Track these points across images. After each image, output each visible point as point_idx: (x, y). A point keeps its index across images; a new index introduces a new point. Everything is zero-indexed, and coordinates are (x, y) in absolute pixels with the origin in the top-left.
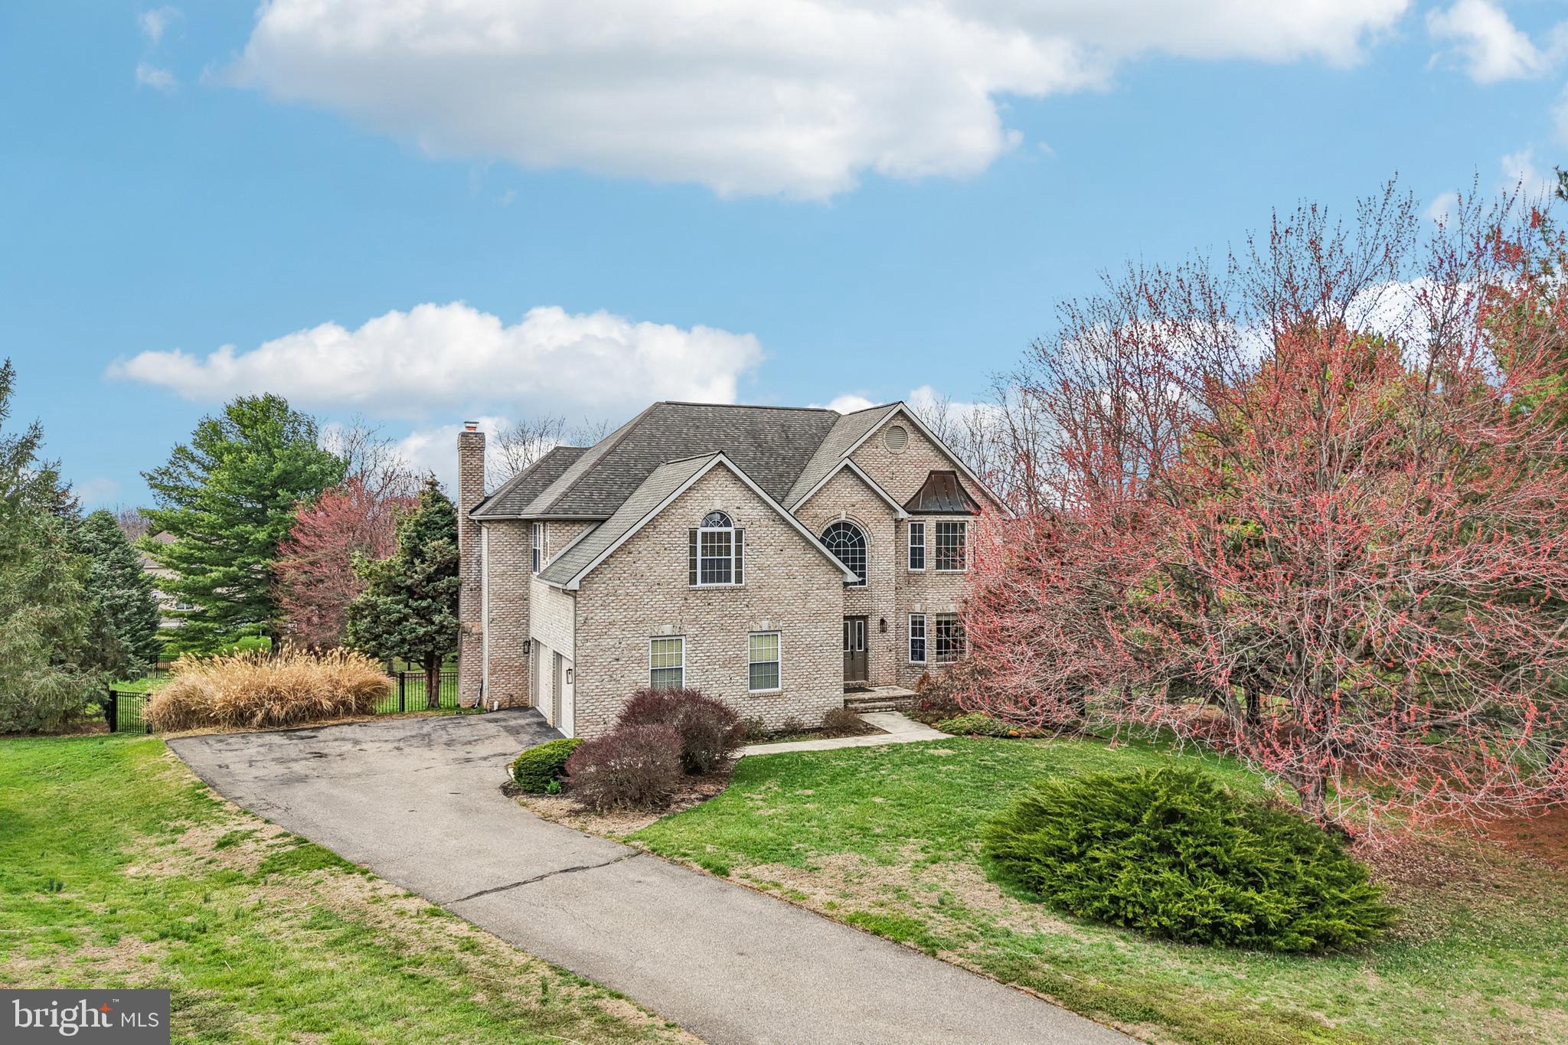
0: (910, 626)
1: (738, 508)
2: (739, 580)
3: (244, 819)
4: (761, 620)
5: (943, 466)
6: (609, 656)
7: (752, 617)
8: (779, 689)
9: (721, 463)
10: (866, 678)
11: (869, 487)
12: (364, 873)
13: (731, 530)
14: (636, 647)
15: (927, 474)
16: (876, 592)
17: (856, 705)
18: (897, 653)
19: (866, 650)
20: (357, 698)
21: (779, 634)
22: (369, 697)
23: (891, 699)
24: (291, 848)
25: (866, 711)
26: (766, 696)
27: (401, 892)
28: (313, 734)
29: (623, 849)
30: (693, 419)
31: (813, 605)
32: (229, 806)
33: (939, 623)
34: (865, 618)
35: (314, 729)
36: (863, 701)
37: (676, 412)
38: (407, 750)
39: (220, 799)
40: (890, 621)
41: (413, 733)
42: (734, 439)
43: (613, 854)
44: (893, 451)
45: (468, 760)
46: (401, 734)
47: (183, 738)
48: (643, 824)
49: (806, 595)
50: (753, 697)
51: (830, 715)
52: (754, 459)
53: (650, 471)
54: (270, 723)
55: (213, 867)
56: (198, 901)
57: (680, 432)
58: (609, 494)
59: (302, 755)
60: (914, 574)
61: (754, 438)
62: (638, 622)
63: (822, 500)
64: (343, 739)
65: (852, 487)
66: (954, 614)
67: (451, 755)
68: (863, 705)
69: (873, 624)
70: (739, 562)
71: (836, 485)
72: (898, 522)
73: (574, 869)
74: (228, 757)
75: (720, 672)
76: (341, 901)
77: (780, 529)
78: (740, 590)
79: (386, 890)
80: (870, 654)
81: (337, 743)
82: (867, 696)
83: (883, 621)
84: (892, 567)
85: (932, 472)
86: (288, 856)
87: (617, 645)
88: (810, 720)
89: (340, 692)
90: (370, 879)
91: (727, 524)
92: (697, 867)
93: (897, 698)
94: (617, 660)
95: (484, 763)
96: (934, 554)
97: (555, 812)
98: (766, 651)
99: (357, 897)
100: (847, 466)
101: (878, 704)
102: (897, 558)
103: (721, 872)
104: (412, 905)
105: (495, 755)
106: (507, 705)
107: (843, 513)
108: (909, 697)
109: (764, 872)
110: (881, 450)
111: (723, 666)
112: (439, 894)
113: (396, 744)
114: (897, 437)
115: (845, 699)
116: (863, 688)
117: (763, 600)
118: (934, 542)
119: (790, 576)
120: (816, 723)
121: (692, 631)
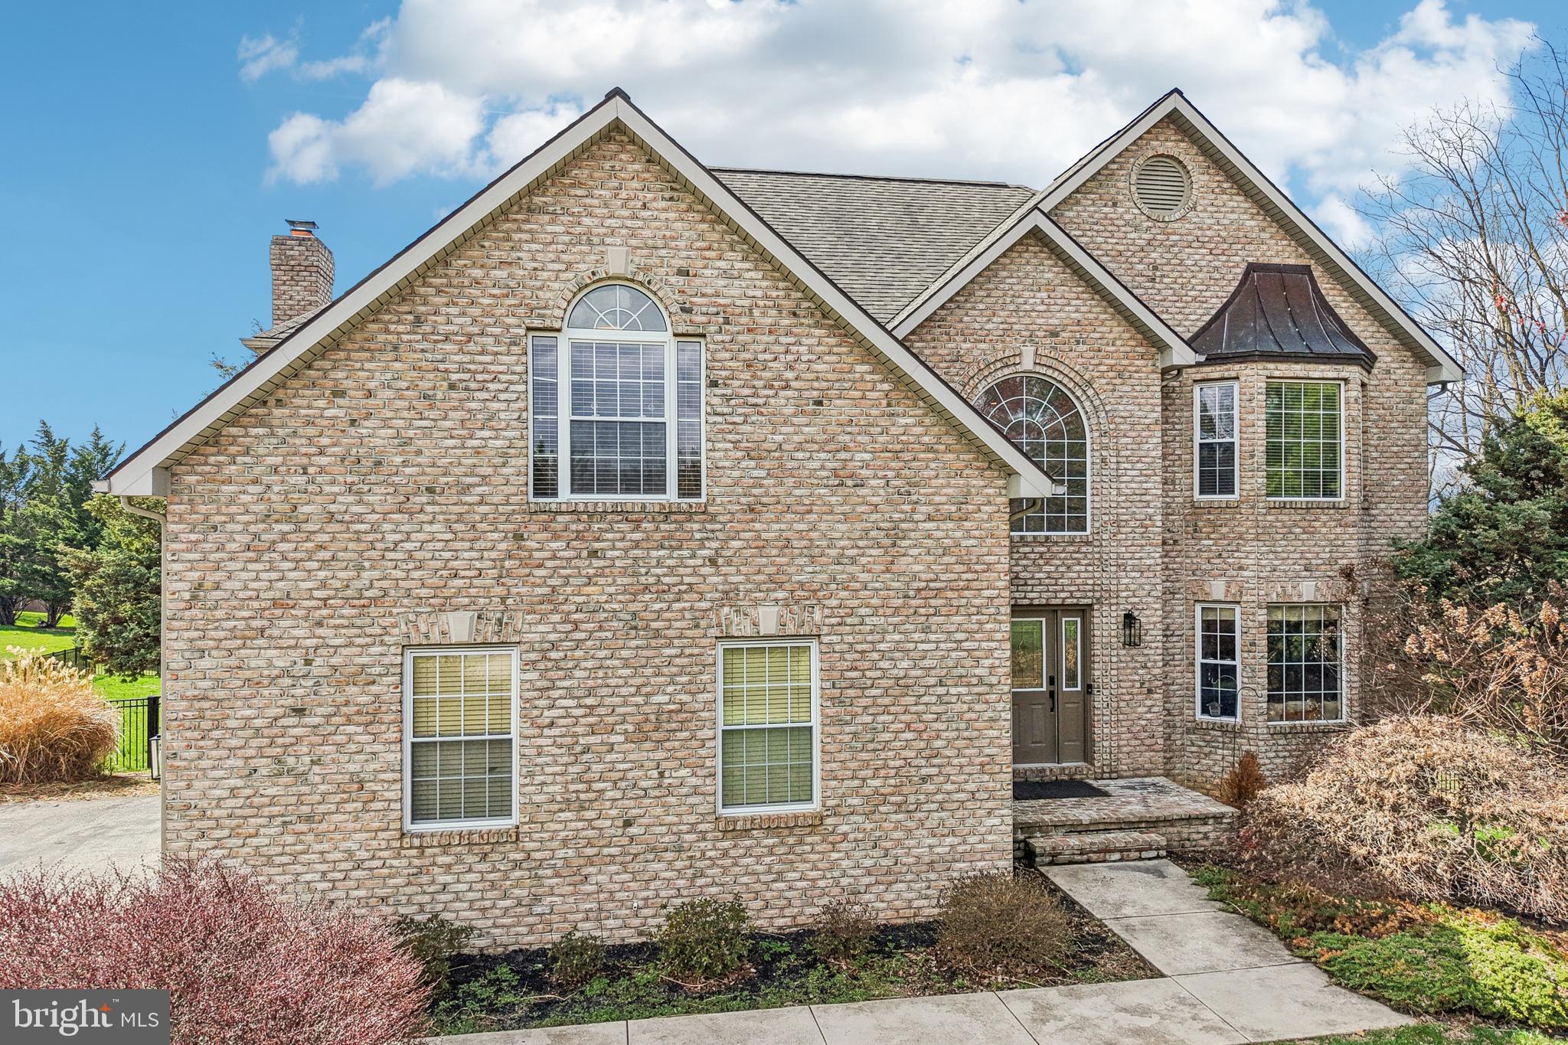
0: (1199, 633)
1: (683, 272)
2: (690, 483)
4: (756, 603)
5: (1281, 253)
6: (272, 703)
7: (729, 596)
8: (815, 806)
10: (1087, 756)
11: (1095, 288)
13: (663, 336)
14: (362, 677)
15: (1240, 271)
16: (1111, 549)
17: (1057, 839)
18: (1167, 698)
19: (1089, 689)
21: (814, 645)
23: (1154, 824)
25: (1084, 858)
26: (772, 827)
31: (915, 564)
33: (1273, 626)
34: (1084, 611)
36: (1076, 827)
40: (1150, 619)
44: (1155, 214)
49: (895, 534)
50: (732, 830)
51: (964, 892)
60: (1210, 508)
62: (365, 604)
63: (973, 318)
65: (1050, 287)
66: (1314, 605)
68: (1074, 841)
69: (1106, 624)
70: (688, 433)
71: (1009, 281)
72: (1170, 377)
75: (627, 755)
77: (815, 338)
78: (690, 515)
80: (1099, 700)
82: (1086, 811)
83: (1129, 619)
84: (1154, 486)
85: (1252, 268)
87: (300, 669)
93: (1169, 822)
94: (299, 712)
96: (1261, 457)
100: (1036, 233)
101: (1118, 838)
102: (1165, 469)
107: (1028, 352)
108: (1204, 819)
110: (1127, 211)
111: (639, 736)
114: (1163, 179)
115: (1017, 827)
116: (1076, 788)
117: (761, 546)
118: (1261, 428)
119: (843, 479)
120: (929, 911)
121: (538, 632)
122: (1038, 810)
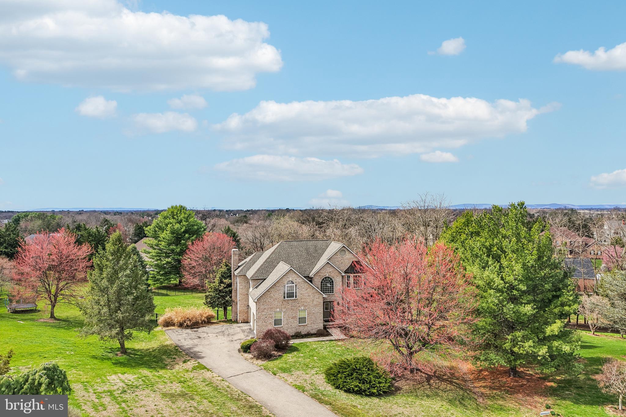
1: (296, 279)
2: (296, 297)
3: (187, 356)
4: (301, 307)
5: (356, 260)
6: (264, 317)
7: (299, 306)
8: (306, 324)
9: (291, 269)
10: (333, 317)
11: (334, 267)
12: (211, 371)
13: (294, 285)
14: (271, 314)
15: (351, 262)
16: (336, 295)
17: (327, 326)
19: (334, 310)
20: (207, 319)
21: (306, 310)
22: (210, 318)
23: (338, 324)
24: (197, 364)
25: (330, 327)
26: (303, 326)
27: (217, 376)
28: (197, 330)
29: (259, 368)
30: (291, 246)
31: (315, 303)
32: (183, 353)
34: (332, 302)
35: (197, 328)
36: (329, 325)
37: (287, 244)
38: (218, 337)
39: (181, 350)
41: (220, 331)
42: (302, 251)
43: (257, 369)
44: (342, 256)
45: (232, 341)
46: (217, 331)
47: (168, 330)
48: (265, 363)
49: (313, 300)
50: (300, 326)
51: (318, 331)
52: (306, 257)
53: (278, 263)
54: (188, 327)
55: (183, 368)
56: (183, 375)
57: (287, 250)
58: (267, 271)
59: (196, 337)
60: (347, 289)
61: (307, 250)
62: (271, 308)
63: (322, 271)
64: (204, 332)
65: (329, 268)
67: (229, 339)
69: (335, 303)
70: (296, 292)
71: (325, 267)
72: (343, 276)
73: (249, 372)
74: (180, 337)
75: (291, 320)
76: (207, 377)
77: (306, 284)
78: (296, 299)
79: (215, 375)
81: (203, 334)
83: (338, 303)
84: (342, 287)
85: (353, 261)
86: (197, 366)
87: (266, 314)
88: (312, 332)
89: (203, 318)
90: (212, 372)
91: (293, 283)
92: (271, 373)
94: (266, 317)
95: (235, 342)
96: (353, 284)
97: (248, 358)
98: (302, 315)
99: (210, 376)
100: (328, 262)
101: (333, 326)
102: (343, 285)
103: (275, 375)
104: (220, 378)
105: (238, 339)
106: (243, 321)
107: (327, 274)
109: (282, 375)
111: (292, 318)
112: (224, 376)
113: (216, 335)
114: (343, 253)
115: (324, 325)
116: (332, 321)
117: (302, 302)
118: (353, 281)
119: (309, 296)
120: (316, 332)
121: (284, 310)
122: (325, 323)
